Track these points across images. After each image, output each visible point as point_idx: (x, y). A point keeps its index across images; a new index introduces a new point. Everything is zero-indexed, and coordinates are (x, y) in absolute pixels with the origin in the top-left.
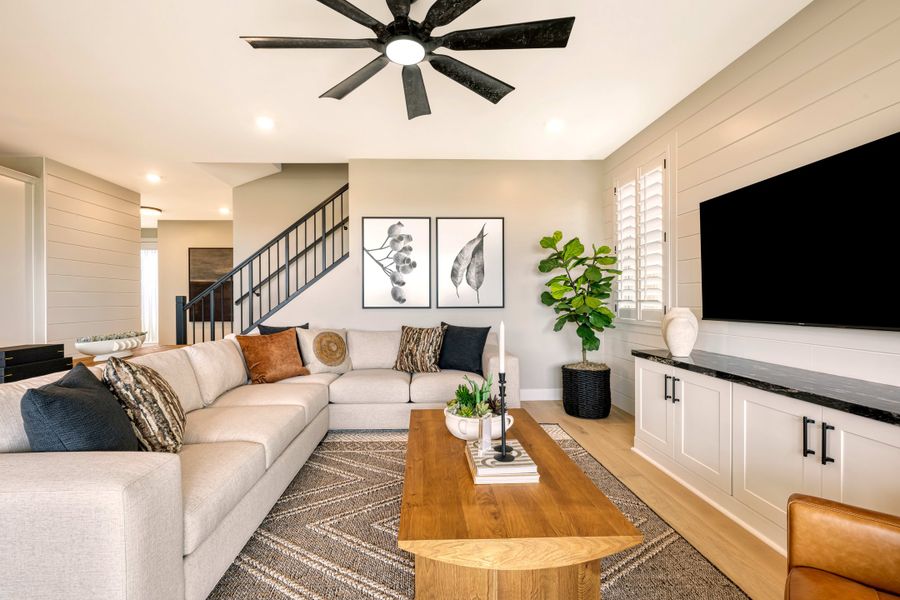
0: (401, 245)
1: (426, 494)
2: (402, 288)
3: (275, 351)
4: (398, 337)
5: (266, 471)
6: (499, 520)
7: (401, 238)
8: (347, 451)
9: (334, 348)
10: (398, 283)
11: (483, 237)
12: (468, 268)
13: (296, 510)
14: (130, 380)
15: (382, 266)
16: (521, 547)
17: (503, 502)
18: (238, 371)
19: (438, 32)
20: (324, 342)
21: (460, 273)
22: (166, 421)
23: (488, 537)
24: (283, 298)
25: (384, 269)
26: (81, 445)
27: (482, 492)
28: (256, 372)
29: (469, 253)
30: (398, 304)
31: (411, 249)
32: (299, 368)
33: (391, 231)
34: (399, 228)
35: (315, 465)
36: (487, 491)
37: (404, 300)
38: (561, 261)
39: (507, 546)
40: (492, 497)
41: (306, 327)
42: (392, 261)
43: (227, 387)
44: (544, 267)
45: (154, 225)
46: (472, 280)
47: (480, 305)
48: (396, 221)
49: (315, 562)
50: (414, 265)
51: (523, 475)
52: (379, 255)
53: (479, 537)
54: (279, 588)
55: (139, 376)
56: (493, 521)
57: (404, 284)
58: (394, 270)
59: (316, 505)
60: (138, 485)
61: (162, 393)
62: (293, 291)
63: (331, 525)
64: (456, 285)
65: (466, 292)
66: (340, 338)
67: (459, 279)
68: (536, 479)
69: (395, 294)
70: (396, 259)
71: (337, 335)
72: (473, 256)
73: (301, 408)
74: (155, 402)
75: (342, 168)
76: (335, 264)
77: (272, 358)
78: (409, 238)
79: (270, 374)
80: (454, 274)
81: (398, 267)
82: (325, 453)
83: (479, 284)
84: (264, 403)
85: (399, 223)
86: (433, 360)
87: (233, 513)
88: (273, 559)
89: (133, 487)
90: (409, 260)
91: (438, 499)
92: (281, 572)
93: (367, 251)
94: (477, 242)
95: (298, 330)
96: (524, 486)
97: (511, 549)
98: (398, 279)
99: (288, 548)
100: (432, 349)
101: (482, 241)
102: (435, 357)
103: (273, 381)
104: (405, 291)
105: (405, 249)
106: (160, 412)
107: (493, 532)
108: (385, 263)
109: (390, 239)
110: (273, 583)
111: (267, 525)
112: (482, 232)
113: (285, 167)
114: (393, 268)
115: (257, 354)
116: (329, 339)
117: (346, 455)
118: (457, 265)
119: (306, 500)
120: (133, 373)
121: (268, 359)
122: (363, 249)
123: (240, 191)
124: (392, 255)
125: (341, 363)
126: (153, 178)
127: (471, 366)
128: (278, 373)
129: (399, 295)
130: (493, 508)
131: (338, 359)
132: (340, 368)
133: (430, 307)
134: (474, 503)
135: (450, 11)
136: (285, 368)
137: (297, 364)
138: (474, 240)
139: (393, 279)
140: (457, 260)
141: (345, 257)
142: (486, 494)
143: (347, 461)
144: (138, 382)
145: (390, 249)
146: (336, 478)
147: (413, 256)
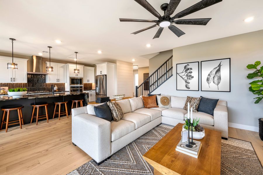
0: (189, 71)
1: (160, 148)
2: (189, 84)
3: (150, 101)
4: (186, 99)
5: (135, 129)
6: (172, 163)
7: (188, 69)
8: (163, 130)
9: (166, 101)
10: (187, 83)
11: (220, 66)
12: (214, 77)
13: (143, 141)
14: (112, 106)
15: (182, 78)
16: (173, 174)
17: (178, 159)
18: (141, 104)
19: (171, 16)
20: (163, 99)
21: (210, 79)
22: (117, 114)
23: (164, 166)
24: (156, 87)
25: (183, 79)
26: (101, 117)
27: (175, 153)
28: (145, 105)
29: (214, 72)
30: (187, 89)
31: (192, 72)
32: (156, 105)
33: (185, 67)
34: (188, 66)
35: (153, 131)
36: (177, 154)
37: (189, 88)
38: (259, 74)
39: (169, 171)
40: (177, 156)
41: (160, 95)
42: (185, 76)
43: (138, 108)
44: (250, 76)
45: (138, 69)
46: (215, 82)
47: (218, 91)
48: (187, 64)
49: (139, 154)
50: (193, 77)
51: (192, 154)
52: (181, 75)
53: (162, 164)
54: (130, 156)
55: (113, 105)
56: (170, 163)
57: (189, 83)
58: (186, 79)
59: (147, 141)
60: (101, 126)
61: (117, 109)
62: (159, 85)
63: (147, 147)
64: (209, 83)
65: (213, 86)
66: (168, 98)
67: (210, 81)
68: (196, 157)
69: (186, 86)
70: (187, 75)
71: (167, 97)
72: (216, 73)
73: (149, 116)
74: (116, 110)
75: (171, 51)
76: (169, 77)
77: (149, 102)
78: (191, 69)
79: (148, 106)
80: (208, 80)
81: (187, 78)
82: (157, 129)
83: (219, 83)
84: (143, 113)
85: (188, 65)
86: (195, 108)
87: (125, 136)
88: (132, 149)
89: (100, 126)
90: (191, 76)
91: (161, 150)
92: (132, 153)
93: (178, 74)
94: (218, 68)
95: (157, 95)
96: (191, 157)
97: (170, 172)
98: (187, 82)
99: (136, 148)
100: (195, 105)
101: (220, 68)
102: (196, 107)
103: (149, 108)
104: (190, 85)
105: (190, 72)
106: (116, 112)
107: (167, 165)
108: (183, 77)
109: (185, 70)
110: (129, 154)
111: (135, 141)
112: (220, 64)
113: (160, 52)
114: (186, 78)
115: (145, 101)
116: (164, 98)
117: (162, 131)
118: (209, 77)
119: (146, 139)
120: (112, 104)
121: (148, 102)
122: (177, 73)
123: (150, 60)
124: (185, 75)
125: (168, 105)
126: (133, 60)
127: (209, 112)
128: (150, 106)
129: (188, 87)
130: (174, 159)
131: (167, 104)
132: (168, 107)
133: (199, 91)
134: (170, 155)
135: (172, 10)
136: (152, 105)
137: (155, 104)
138: (216, 68)
139: (186, 81)
140: (209, 75)
141: (172, 75)
142: (176, 154)
143: (161, 132)
144: (113, 106)
145: (185, 73)
146: (156, 136)
147: (192, 75)
